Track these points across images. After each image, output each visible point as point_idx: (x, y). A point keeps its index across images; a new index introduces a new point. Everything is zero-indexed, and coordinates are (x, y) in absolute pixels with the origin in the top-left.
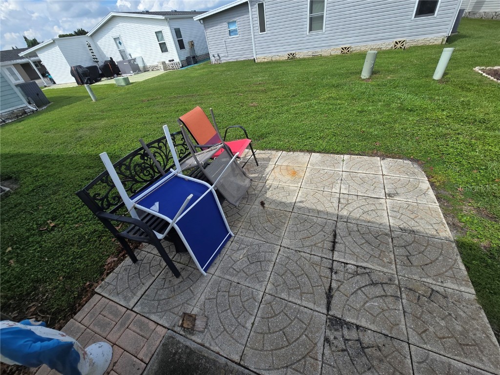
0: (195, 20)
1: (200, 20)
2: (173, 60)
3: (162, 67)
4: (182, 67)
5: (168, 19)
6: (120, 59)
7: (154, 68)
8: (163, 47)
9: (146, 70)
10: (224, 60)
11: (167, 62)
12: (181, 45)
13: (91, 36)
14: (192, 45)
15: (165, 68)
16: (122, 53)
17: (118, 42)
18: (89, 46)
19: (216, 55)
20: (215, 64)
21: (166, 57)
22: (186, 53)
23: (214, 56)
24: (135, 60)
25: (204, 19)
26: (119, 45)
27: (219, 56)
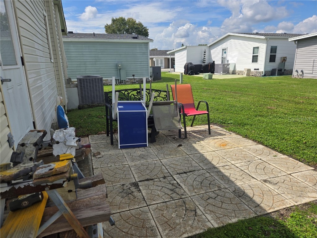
0: (289, 40)
1: (295, 41)
2: (259, 69)
3: (246, 73)
4: (264, 76)
5: (268, 39)
6: (220, 63)
7: (241, 73)
8: (255, 59)
9: (234, 73)
10: (307, 76)
11: (252, 70)
12: (272, 59)
13: (210, 46)
14: (284, 60)
15: (248, 75)
16: (223, 59)
17: (224, 51)
18: (205, 53)
19: (299, 71)
20: (295, 78)
21: (253, 66)
22: (275, 65)
23: (297, 71)
24: (228, 65)
25: (298, 40)
26: (224, 53)
27: (302, 71)
